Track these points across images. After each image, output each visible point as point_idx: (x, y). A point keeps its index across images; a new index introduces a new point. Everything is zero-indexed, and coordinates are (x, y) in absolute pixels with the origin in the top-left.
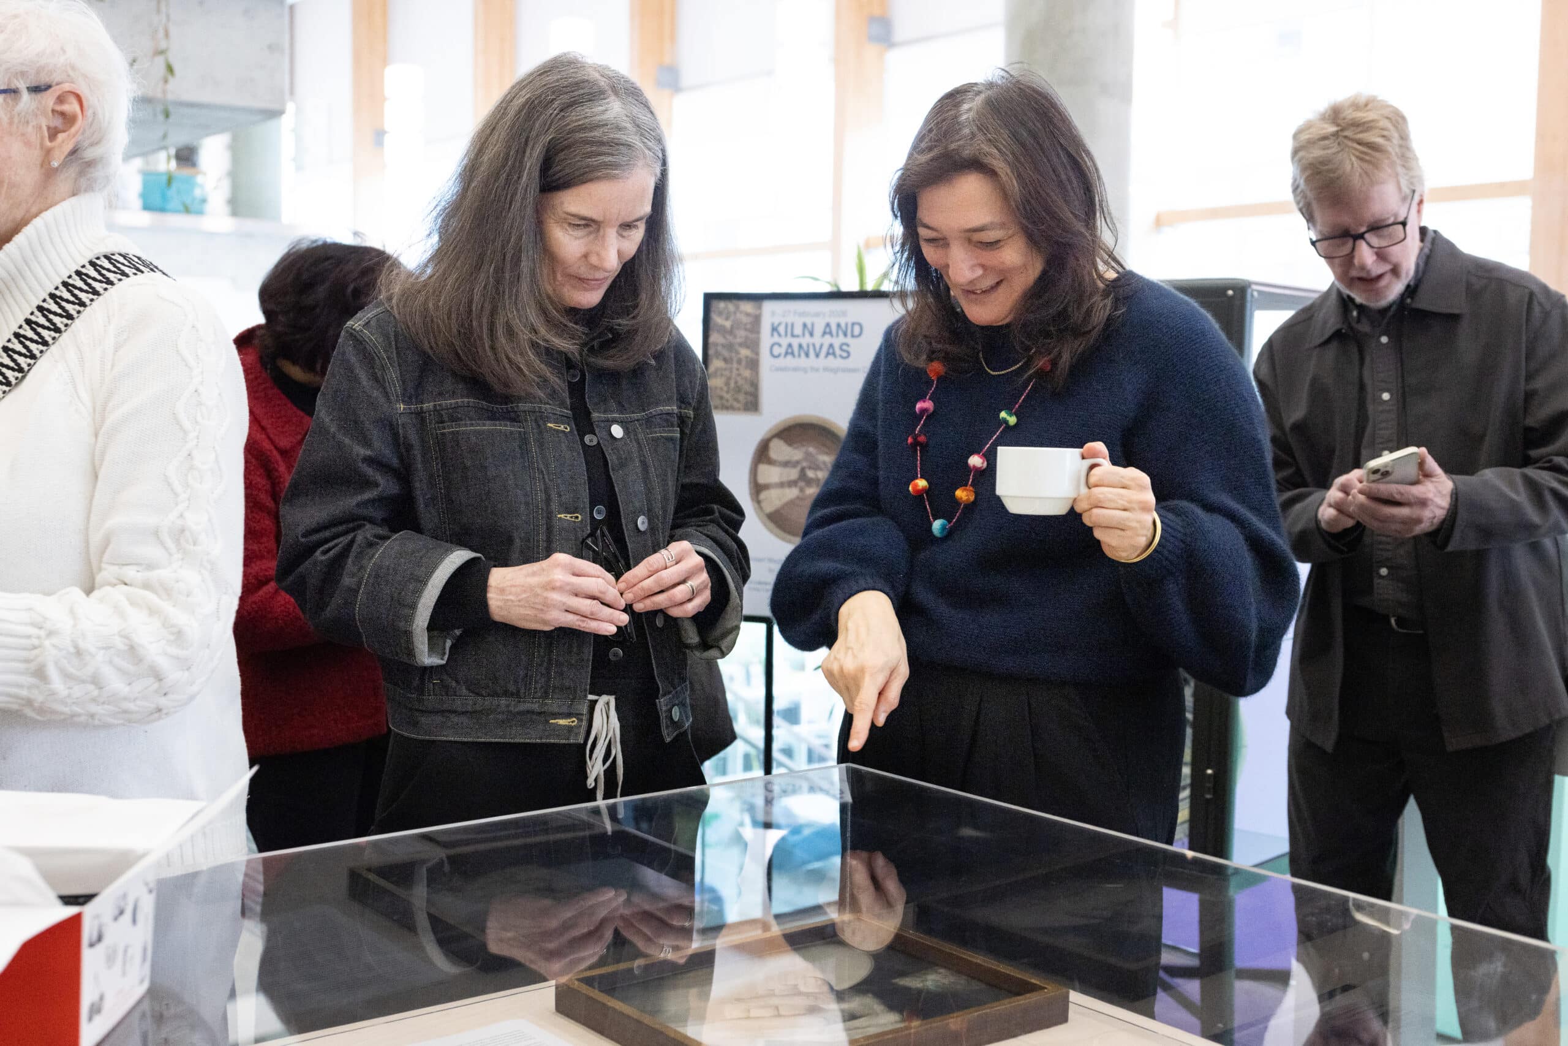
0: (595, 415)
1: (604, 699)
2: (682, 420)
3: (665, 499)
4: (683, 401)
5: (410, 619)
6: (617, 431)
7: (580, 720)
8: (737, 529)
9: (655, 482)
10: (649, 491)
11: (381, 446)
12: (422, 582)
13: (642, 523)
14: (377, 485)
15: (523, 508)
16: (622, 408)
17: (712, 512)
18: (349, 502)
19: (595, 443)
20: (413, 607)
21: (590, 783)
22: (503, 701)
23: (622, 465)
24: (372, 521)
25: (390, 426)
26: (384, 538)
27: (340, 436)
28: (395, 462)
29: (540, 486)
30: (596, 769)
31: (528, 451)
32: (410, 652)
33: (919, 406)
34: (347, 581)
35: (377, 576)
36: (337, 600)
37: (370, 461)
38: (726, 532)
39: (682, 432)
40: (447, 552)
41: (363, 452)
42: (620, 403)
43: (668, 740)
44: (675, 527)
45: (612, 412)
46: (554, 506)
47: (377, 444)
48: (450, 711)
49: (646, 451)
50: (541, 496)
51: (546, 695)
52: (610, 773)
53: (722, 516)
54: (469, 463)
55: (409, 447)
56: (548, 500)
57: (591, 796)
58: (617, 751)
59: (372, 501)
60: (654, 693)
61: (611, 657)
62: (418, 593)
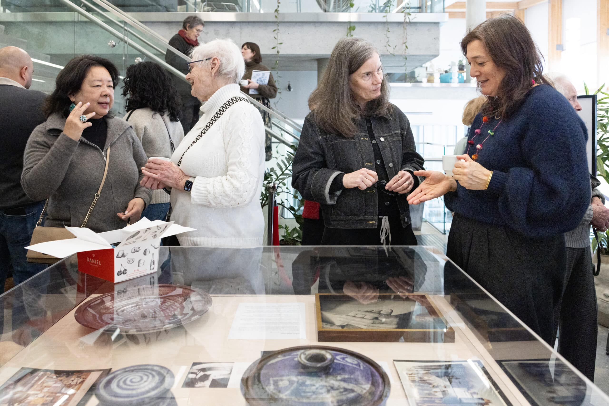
0: (376, 135)
1: (384, 217)
2: (402, 135)
3: (398, 157)
4: (402, 129)
5: (324, 191)
6: (382, 139)
7: (376, 222)
8: (423, 165)
9: (395, 154)
10: (393, 156)
11: (316, 148)
12: (327, 181)
13: (391, 165)
14: (315, 159)
15: (356, 162)
16: (383, 133)
17: (414, 160)
18: (308, 164)
19: (375, 142)
20: (325, 187)
21: (382, 241)
22: (354, 217)
23: (384, 149)
24: (314, 167)
25: (318, 143)
26: (317, 170)
27: (305, 147)
28: (321, 152)
29: (360, 155)
30: (383, 238)
31: (356, 146)
32: (325, 200)
33: (476, 130)
34: (308, 182)
35: (316, 180)
36: (306, 188)
37: (314, 153)
38: (419, 166)
39: (402, 138)
40: (333, 172)
41: (312, 151)
42: (383, 131)
43: (404, 227)
44: (402, 165)
45: (381, 134)
46: (365, 161)
47: (314, 148)
48: (340, 220)
49: (391, 144)
50: (360, 158)
51: (365, 215)
52: (387, 238)
53: (416, 161)
54: (340, 151)
55: (323, 148)
56: (363, 160)
57: (382, 244)
58: (389, 232)
59: (315, 163)
60: (399, 213)
61: (386, 204)
62: (326, 184)
